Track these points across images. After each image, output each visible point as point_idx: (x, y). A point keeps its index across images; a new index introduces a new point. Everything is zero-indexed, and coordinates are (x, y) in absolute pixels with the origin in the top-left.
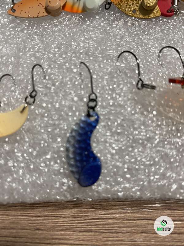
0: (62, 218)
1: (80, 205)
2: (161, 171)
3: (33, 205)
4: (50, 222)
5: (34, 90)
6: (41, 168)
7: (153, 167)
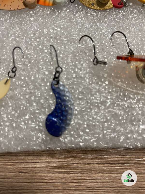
0: (39, 163)
1: (52, 153)
2: (112, 126)
3: (17, 154)
4: (30, 167)
5: (15, 67)
6: (21, 126)
7: (106, 124)
